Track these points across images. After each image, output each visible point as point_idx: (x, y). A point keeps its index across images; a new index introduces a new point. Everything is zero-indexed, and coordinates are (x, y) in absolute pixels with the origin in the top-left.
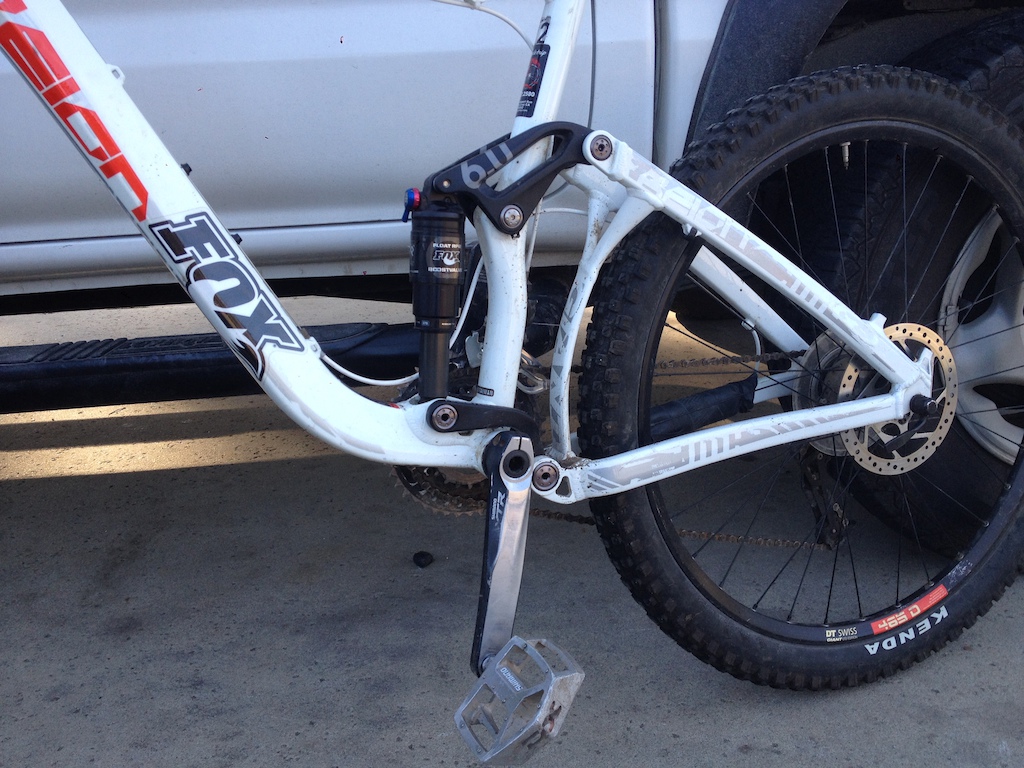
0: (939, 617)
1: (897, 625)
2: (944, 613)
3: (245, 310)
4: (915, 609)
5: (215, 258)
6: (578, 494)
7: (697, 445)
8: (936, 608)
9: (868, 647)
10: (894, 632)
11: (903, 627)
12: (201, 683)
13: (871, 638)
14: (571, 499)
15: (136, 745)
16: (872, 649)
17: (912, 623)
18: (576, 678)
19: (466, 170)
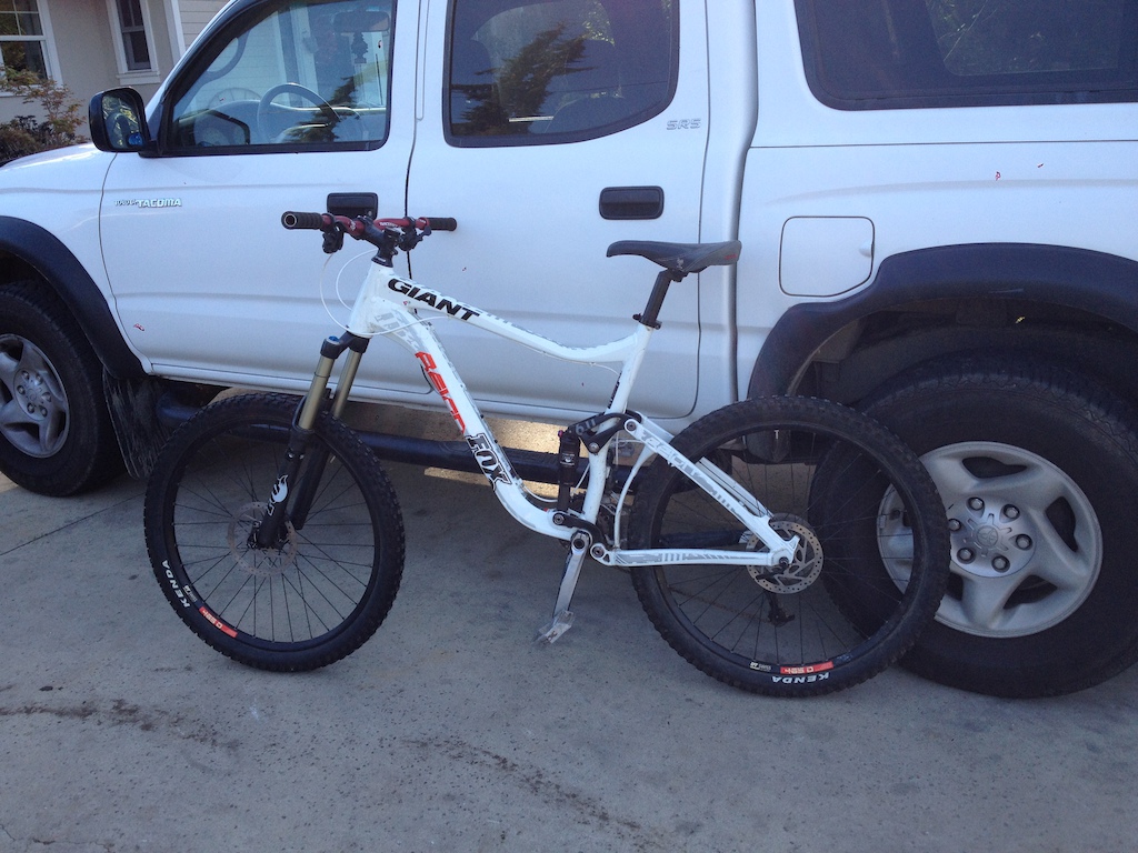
0: (822, 677)
1: (796, 673)
2: (827, 676)
3: (492, 468)
4: (811, 669)
5: (484, 449)
6: (612, 563)
7: (667, 555)
8: (823, 672)
9: (774, 678)
10: (794, 676)
11: (800, 675)
12: (507, 607)
13: (778, 675)
14: (610, 564)
15: (469, 622)
16: (776, 680)
17: (806, 675)
18: (567, 627)
19: (578, 428)
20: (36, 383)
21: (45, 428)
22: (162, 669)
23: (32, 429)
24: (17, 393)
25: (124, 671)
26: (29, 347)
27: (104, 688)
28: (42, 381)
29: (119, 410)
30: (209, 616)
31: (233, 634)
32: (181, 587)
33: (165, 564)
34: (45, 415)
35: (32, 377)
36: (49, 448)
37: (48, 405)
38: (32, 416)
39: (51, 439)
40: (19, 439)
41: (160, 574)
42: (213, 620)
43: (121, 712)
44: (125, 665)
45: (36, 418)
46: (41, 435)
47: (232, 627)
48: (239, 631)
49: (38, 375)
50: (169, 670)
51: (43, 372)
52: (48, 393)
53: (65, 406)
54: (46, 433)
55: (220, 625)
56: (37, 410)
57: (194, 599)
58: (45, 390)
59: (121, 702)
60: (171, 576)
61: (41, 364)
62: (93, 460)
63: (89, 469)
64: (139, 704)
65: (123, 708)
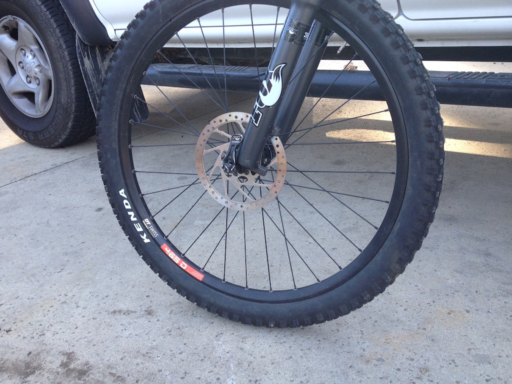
20: (30, 57)
21: (38, 94)
22: (120, 311)
23: (30, 96)
24: (19, 68)
25: (80, 310)
26: (22, 24)
27: (55, 333)
28: (34, 56)
29: (90, 73)
30: (172, 255)
31: (200, 276)
32: (140, 220)
33: (122, 192)
34: (38, 84)
35: (28, 54)
36: (42, 110)
37: (39, 76)
38: (30, 85)
39: (42, 103)
40: (21, 104)
41: (116, 203)
42: (177, 260)
43: (69, 372)
44: (81, 303)
45: (32, 87)
46: (36, 101)
47: (197, 268)
48: (205, 273)
49: (31, 51)
50: (128, 313)
51: (35, 47)
52: (39, 66)
53: (51, 74)
54: (39, 98)
55: (184, 266)
56: (33, 80)
57: (155, 234)
58: (37, 64)
59: (70, 356)
60: (128, 207)
61: (32, 40)
62: (72, 116)
63: (70, 124)
64: (92, 361)
65: (72, 366)
